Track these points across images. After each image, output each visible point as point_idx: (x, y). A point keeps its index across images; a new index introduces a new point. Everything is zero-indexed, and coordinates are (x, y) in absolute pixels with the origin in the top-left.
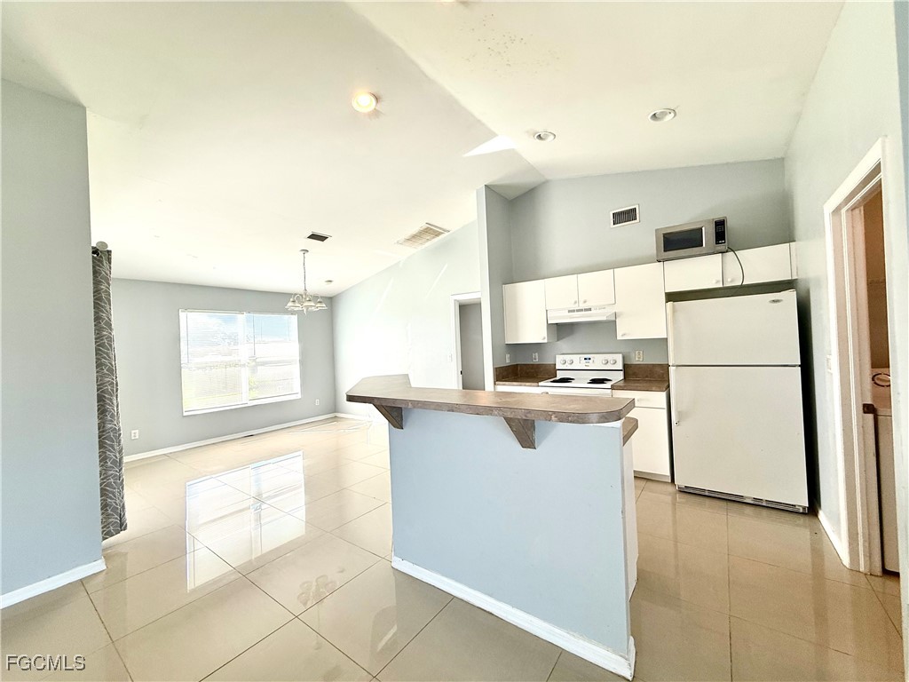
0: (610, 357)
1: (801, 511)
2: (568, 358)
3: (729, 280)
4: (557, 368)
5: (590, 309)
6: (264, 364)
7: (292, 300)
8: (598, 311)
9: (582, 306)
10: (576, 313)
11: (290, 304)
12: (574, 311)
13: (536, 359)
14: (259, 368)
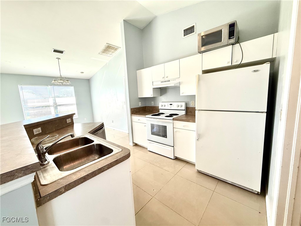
0: (180, 104)
1: (256, 193)
2: (163, 104)
3: (235, 61)
4: (159, 108)
5: (169, 81)
6: (60, 105)
7: (54, 80)
8: (173, 82)
9: (166, 79)
10: (164, 83)
11: (53, 82)
12: (163, 82)
13: (152, 104)
14: (58, 107)
